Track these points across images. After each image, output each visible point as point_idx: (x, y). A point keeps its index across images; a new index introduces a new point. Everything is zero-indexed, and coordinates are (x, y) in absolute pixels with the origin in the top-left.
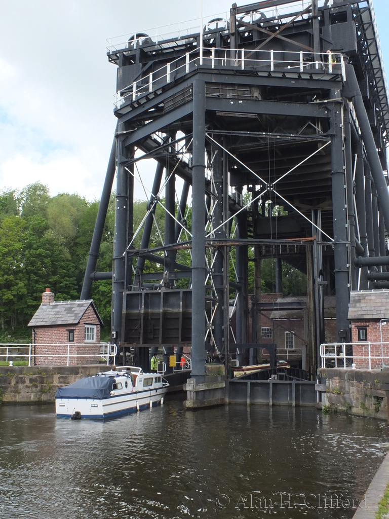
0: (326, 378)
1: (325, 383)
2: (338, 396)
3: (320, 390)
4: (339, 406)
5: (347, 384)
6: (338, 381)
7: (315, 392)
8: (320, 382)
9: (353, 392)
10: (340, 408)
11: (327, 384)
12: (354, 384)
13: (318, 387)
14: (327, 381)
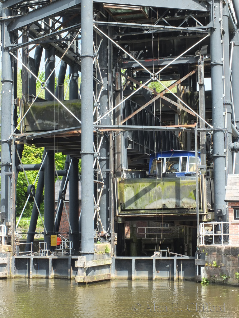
0: (205, 254)
1: (204, 258)
2: (216, 269)
3: (199, 264)
4: (216, 278)
5: (224, 258)
6: (216, 256)
7: (194, 266)
8: (199, 258)
9: (229, 265)
10: (218, 280)
11: (206, 259)
12: (231, 258)
13: (198, 262)
14: (206, 256)
